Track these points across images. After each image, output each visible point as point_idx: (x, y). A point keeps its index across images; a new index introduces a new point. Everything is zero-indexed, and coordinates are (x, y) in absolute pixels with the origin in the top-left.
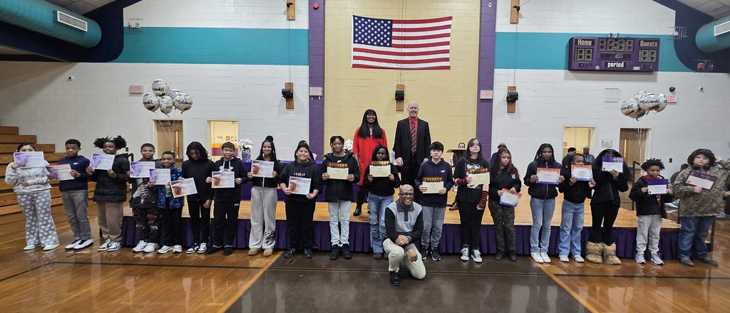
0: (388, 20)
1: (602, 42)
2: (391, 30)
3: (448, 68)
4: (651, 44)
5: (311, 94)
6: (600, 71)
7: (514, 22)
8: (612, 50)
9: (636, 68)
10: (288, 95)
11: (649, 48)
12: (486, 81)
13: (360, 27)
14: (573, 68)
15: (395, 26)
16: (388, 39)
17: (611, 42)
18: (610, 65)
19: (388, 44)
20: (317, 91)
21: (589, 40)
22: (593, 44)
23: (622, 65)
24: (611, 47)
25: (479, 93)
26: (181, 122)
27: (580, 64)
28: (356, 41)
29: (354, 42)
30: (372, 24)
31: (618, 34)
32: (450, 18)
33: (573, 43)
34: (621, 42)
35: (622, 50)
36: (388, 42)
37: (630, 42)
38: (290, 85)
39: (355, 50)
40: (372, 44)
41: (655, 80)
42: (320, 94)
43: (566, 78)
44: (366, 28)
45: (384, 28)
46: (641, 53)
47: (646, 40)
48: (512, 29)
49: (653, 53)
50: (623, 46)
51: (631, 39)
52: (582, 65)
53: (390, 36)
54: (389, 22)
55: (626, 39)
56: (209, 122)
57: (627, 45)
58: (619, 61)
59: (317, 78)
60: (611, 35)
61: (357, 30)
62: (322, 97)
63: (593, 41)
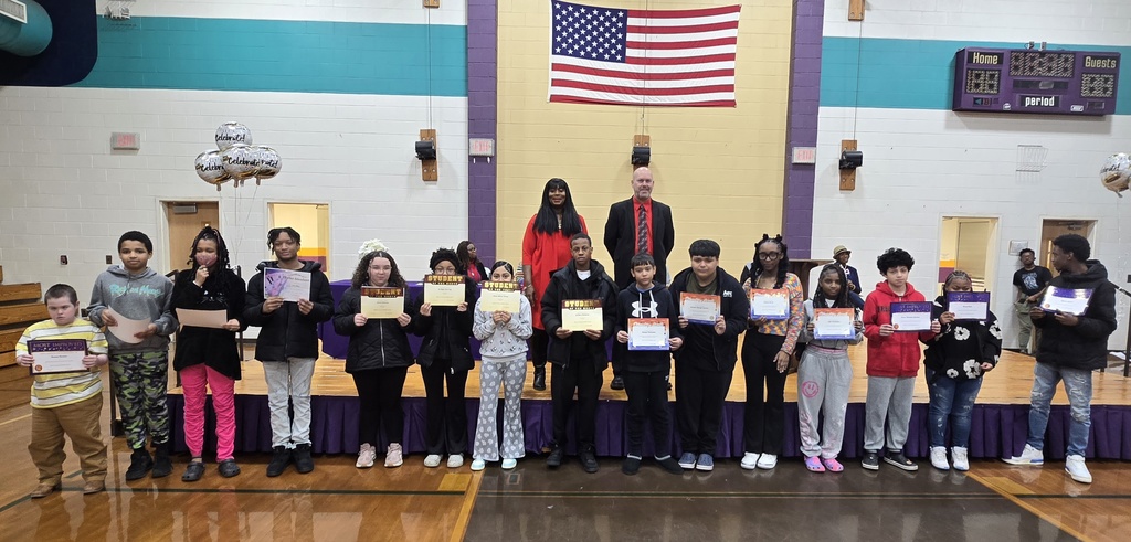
0: (619, 10)
1: (1017, 58)
2: (625, 30)
3: (731, 104)
4: (1105, 64)
5: (473, 152)
6: (1012, 112)
7: (856, 18)
8: (1034, 73)
9: (1077, 108)
10: (427, 154)
11: (1100, 71)
12: (801, 129)
13: (565, 23)
14: (963, 106)
15: (631, 21)
16: (619, 47)
17: (1033, 59)
18: (1030, 102)
19: (619, 57)
20: (483, 147)
21: (993, 54)
22: (1000, 61)
23: (1049, 102)
24: (1032, 69)
25: (789, 153)
26: (215, 205)
27: (976, 99)
28: (558, 50)
29: (554, 53)
30: (589, 17)
31: (1044, 44)
32: (736, 9)
33: (963, 60)
34: (1051, 60)
35: (1052, 73)
36: (618, 52)
37: (1066, 60)
38: (431, 133)
39: (556, 67)
40: (588, 56)
41: (1107, 131)
42: (489, 152)
43: (949, 126)
44: (577, 25)
45: (611, 26)
46: (1086, 79)
47: (1096, 56)
48: (853, 31)
49: (1106, 80)
50: (1055, 65)
51: (1068, 53)
52: (979, 102)
53: (623, 42)
54: (621, 14)
55: (1059, 53)
56: (271, 204)
57: (1062, 64)
58: (1047, 94)
59: (482, 122)
60: (1032, 44)
61: (558, 28)
62: (493, 158)
63: (1001, 56)
